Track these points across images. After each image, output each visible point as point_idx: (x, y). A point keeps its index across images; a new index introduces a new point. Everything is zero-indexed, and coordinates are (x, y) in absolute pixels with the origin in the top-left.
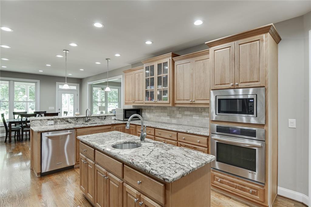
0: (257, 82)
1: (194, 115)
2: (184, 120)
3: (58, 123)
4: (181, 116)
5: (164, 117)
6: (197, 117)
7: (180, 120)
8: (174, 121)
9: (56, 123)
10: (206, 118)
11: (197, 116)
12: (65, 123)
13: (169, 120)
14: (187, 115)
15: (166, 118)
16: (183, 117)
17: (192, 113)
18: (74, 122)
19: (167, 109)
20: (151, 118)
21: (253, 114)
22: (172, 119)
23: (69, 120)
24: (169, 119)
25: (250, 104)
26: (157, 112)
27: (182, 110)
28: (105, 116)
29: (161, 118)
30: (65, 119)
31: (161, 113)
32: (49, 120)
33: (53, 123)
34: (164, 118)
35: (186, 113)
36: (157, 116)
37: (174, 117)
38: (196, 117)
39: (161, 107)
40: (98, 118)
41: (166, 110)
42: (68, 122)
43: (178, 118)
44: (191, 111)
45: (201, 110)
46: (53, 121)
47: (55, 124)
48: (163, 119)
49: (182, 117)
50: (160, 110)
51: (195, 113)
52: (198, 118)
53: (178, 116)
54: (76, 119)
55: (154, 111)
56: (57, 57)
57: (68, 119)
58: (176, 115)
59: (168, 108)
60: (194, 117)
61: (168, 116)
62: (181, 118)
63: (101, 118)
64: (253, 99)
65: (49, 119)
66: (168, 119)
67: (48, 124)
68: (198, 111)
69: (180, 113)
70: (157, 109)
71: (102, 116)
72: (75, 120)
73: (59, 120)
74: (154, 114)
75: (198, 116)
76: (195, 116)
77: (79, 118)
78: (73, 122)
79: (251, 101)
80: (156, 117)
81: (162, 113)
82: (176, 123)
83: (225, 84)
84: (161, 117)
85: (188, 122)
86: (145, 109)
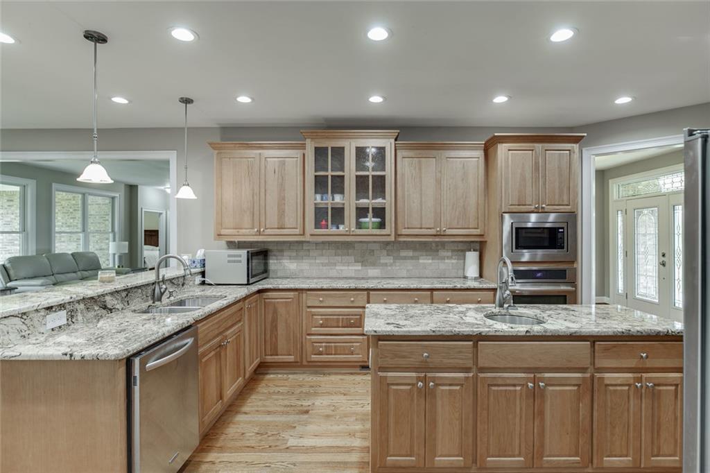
0: (567, 205)
1: (422, 257)
2: (398, 268)
3: (80, 318)
4: (392, 261)
5: (344, 266)
6: (429, 259)
7: (389, 268)
8: (373, 272)
9: (72, 317)
10: (446, 261)
11: (428, 257)
12: (98, 316)
13: (359, 270)
14: (405, 258)
15: (350, 268)
16: (397, 261)
17: (416, 254)
18: (120, 306)
19: (354, 247)
20: (302, 270)
21: (563, 248)
22: (368, 268)
23: (109, 300)
24: (360, 268)
25: (560, 235)
26: (322, 255)
27: (395, 248)
28: (184, 277)
29: (337, 268)
30: (99, 296)
31: (337, 257)
32: (50, 308)
34: (346, 268)
35: (403, 253)
36: (323, 265)
37: (374, 264)
38: (425, 261)
39: (336, 242)
40: (171, 284)
41: (350, 251)
42: (105, 307)
43: (386, 265)
44: (415, 249)
45: (437, 246)
46: (63, 313)
47: (70, 323)
48: (341, 270)
49: (394, 262)
50: (334, 251)
51: (424, 253)
52: (430, 261)
53: (382, 261)
54: (124, 294)
55: (311, 253)
57: (106, 298)
58: (380, 259)
59: (356, 245)
60: (421, 261)
61: (358, 262)
62: (391, 265)
63: (176, 282)
64: (563, 228)
65: (52, 307)
66: (355, 270)
68: (431, 249)
69: (388, 255)
70: (323, 249)
71: (178, 278)
72: (122, 300)
74: (313, 261)
75: (431, 257)
76: (424, 259)
78: (118, 306)
79: (560, 230)
80: (321, 267)
81: (340, 257)
82: (380, 275)
83: (525, 205)
84: (336, 266)
85: (408, 271)
86: (282, 251)
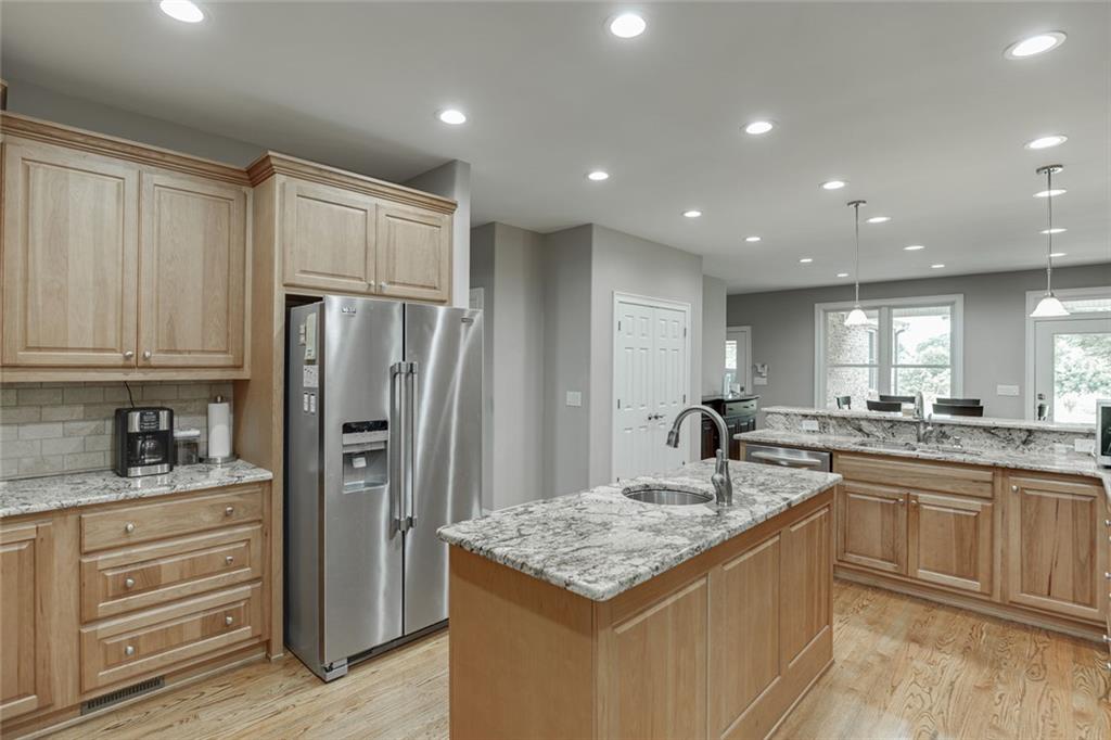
3: (832, 431)
9: (824, 428)
12: (850, 435)
18: (880, 434)
23: (864, 424)
28: (1030, 432)
30: (853, 419)
32: (805, 416)
33: (817, 429)
40: (985, 435)
42: (860, 430)
46: (816, 422)
47: (822, 431)
54: (887, 425)
56: (872, 224)
57: (862, 422)
63: (1001, 434)
65: (807, 416)
67: (805, 428)
71: (1009, 429)
72: (884, 429)
73: (834, 422)
77: (899, 422)
78: (877, 434)
